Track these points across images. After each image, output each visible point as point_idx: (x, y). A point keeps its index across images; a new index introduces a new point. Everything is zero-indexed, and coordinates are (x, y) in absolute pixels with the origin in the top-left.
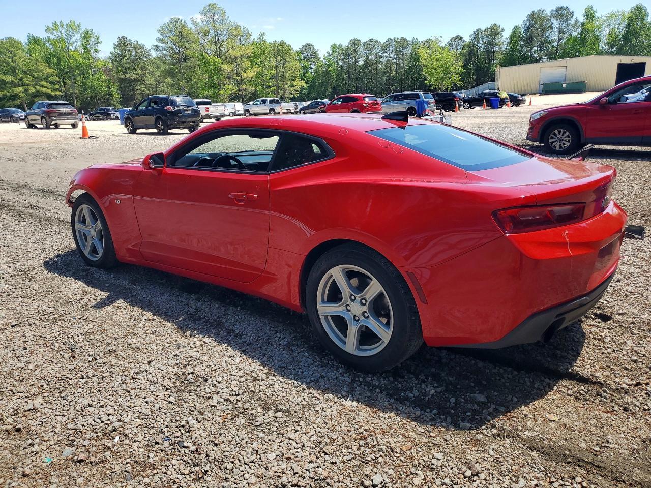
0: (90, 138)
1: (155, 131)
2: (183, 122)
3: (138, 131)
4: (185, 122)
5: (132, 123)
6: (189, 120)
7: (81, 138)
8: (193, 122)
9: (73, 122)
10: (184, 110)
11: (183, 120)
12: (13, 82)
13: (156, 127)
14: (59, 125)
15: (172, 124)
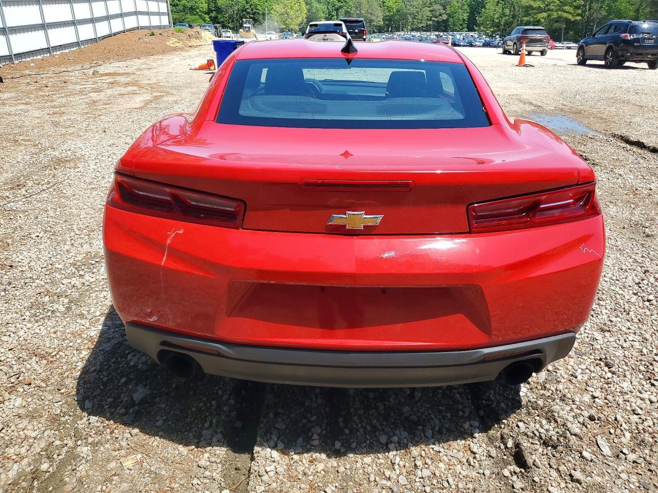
0: (525, 66)
1: (603, 63)
2: (638, 54)
3: (588, 62)
4: (641, 54)
5: (584, 54)
6: (649, 51)
7: (517, 65)
8: (652, 55)
9: (541, 49)
10: (645, 38)
11: (640, 52)
12: (539, 7)
13: (605, 58)
14: (532, 51)
15: (623, 56)
